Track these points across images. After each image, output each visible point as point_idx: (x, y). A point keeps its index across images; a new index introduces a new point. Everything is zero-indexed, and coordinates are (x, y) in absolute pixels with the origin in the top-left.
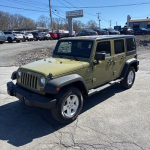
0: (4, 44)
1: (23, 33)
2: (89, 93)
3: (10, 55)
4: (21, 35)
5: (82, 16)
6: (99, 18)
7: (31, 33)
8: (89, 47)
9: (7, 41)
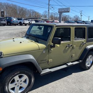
0: (17, 26)
1: (29, 20)
2: (42, 73)
3: (14, 33)
4: (28, 21)
5: (69, 12)
6: (81, 14)
7: (35, 20)
8: (49, 32)
9: (19, 25)
